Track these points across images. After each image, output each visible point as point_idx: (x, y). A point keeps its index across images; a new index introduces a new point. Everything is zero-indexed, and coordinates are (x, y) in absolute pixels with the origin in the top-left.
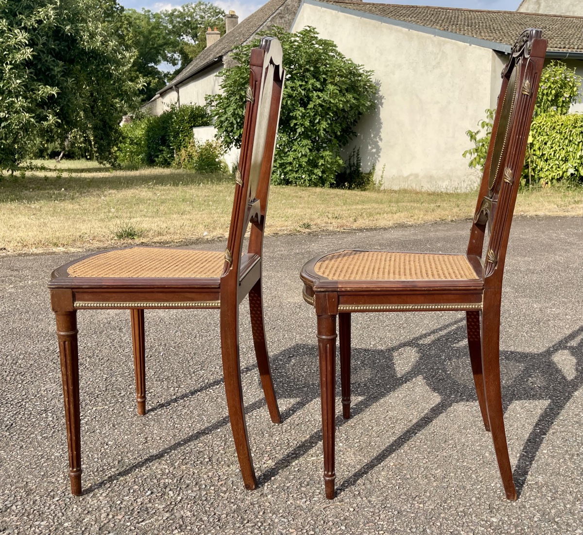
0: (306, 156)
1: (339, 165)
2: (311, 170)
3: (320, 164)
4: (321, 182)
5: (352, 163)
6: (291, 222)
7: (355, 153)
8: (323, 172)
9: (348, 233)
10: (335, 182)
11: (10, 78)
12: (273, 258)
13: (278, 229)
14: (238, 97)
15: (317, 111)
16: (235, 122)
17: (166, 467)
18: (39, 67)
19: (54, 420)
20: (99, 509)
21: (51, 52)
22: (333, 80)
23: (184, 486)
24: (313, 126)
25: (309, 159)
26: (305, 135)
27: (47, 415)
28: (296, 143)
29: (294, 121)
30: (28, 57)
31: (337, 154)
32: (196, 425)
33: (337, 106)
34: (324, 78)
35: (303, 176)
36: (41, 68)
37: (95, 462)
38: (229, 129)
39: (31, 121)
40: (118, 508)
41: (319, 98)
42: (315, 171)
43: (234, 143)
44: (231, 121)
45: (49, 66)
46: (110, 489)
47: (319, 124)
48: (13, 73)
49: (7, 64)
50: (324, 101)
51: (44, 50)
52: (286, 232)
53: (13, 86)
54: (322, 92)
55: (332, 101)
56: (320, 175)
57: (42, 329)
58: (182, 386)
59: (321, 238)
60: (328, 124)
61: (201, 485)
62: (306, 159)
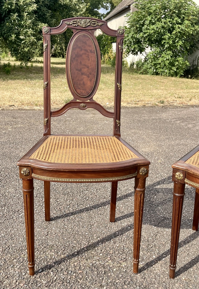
0: (168, 60)
1: (187, 65)
2: (171, 68)
3: (176, 64)
4: (176, 74)
5: (194, 64)
6: (154, 99)
7: (197, 59)
8: (177, 69)
9: (185, 108)
10: (183, 75)
11: (26, 19)
12: (140, 121)
13: (146, 102)
14: (135, 28)
15: (177, 36)
16: (132, 41)
17: (54, 254)
18: (40, 14)
19: (7, 212)
20: (13, 276)
21: (46, 6)
22: (188, 18)
23: (60, 270)
24: (174, 44)
25: (170, 62)
26: (169, 49)
27: (5, 208)
28: (164, 53)
29: (164, 41)
30: (35, 8)
31: (186, 59)
32: (75, 228)
33: (189, 33)
34: (183, 17)
35: (166, 71)
36: (41, 14)
37: (19, 243)
38: (129, 45)
39: (34, 41)
40: (23, 278)
41: (179, 28)
42: (173, 68)
43: (131, 52)
44: (130, 41)
45: (45, 13)
46: (22, 264)
47: (178, 43)
48: (28, 17)
49: (25, 12)
50: (182, 30)
51: (43, 5)
52: (150, 105)
53: (28, 23)
54: (181, 25)
55: (187, 30)
56: (175, 70)
57: (17, 154)
58: (74, 200)
59: (168, 110)
60: (183, 42)
61: (69, 271)
62: (168, 62)
